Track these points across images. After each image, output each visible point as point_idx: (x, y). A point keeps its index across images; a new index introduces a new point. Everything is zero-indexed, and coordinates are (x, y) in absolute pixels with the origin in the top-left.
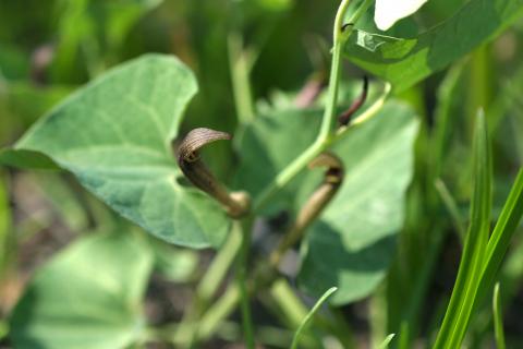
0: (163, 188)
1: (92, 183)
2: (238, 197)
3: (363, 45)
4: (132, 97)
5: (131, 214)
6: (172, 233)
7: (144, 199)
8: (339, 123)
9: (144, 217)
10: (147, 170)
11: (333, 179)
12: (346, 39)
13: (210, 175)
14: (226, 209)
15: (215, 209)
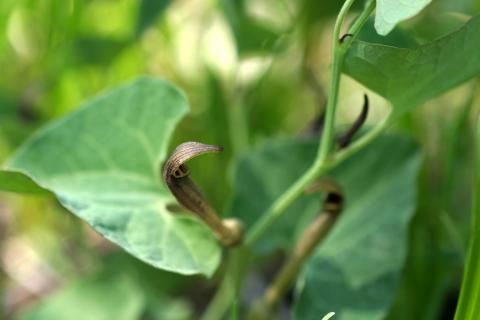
0: (151, 214)
1: (75, 205)
2: (231, 224)
3: (363, 58)
4: (120, 122)
5: (116, 237)
6: (160, 259)
7: (131, 225)
8: (337, 146)
9: (131, 241)
10: (135, 196)
11: (332, 207)
12: (344, 51)
13: (199, 195)
14: (217, 236)
15: (205, 236)
